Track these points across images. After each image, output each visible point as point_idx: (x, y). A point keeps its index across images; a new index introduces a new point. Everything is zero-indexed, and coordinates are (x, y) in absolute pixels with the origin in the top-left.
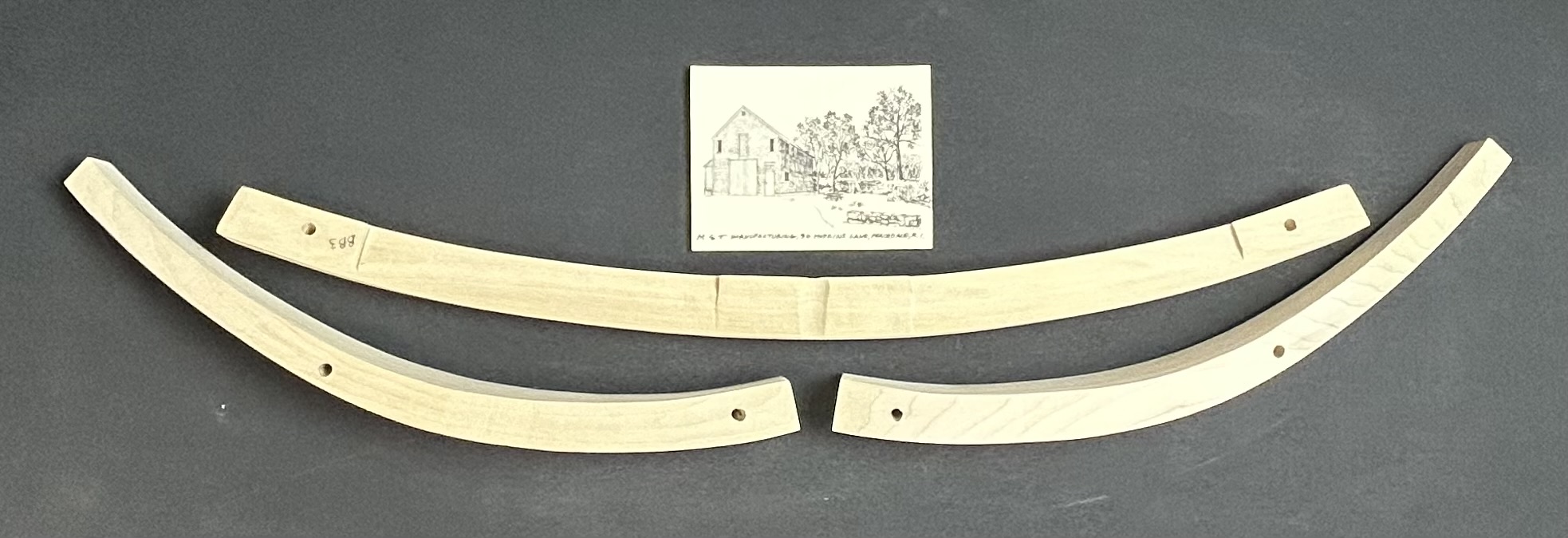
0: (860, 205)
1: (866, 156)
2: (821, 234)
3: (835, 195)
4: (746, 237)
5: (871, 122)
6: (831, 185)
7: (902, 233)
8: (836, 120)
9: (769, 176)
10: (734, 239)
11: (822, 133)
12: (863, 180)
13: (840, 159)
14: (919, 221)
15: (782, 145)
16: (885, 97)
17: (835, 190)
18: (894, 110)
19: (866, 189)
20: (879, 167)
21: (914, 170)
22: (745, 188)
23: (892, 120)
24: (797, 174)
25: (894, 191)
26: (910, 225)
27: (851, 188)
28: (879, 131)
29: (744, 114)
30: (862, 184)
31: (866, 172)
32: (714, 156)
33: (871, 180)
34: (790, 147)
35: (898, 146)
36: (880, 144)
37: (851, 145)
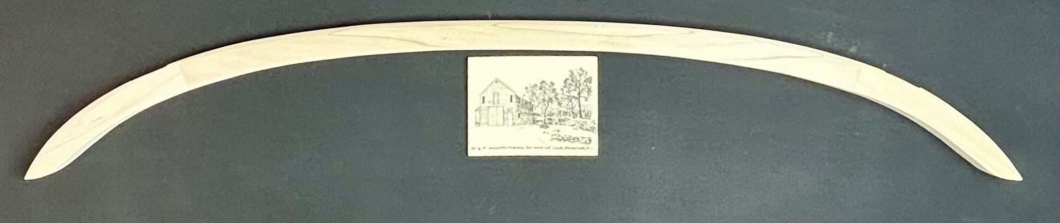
6: (543, 120)
11: (538, 92)
12: (560, 118)
14: (590, 141)
21: (588, 113)
26: (586, 143)
27: (554, 122)
28: (569, 92)
30: (560, 120)
35: (579, 99)
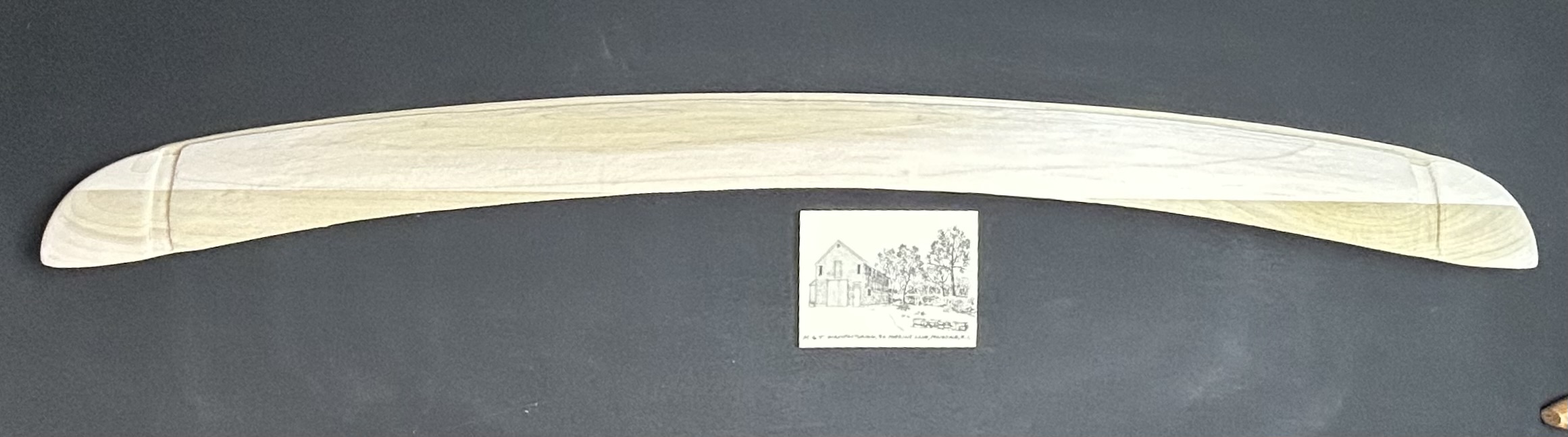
0: (923, 314)
1: (928, 278)
2: (894, 335)
3: (904, 307)
4: (839, 337)
5: (932, 253)
7: (954, 336)
8: (906, 250)
9: (857, 292)
10: (831, 339)
13: (909, 280)
15: (866, 269)
16: (943, 233)
17: (905, 302)
18: (950, 243)
19: (928, 303)
20: (938, 286)
22: (839, 302)
23: (948, 251)
24: (877, 291)
25: (949, 304)
29: (838, 246)
31: (928, 290)
32: (816, 277)
33: (932, 295)
34: (872, 270)
36: (940, 268)
37: (917, 270)
